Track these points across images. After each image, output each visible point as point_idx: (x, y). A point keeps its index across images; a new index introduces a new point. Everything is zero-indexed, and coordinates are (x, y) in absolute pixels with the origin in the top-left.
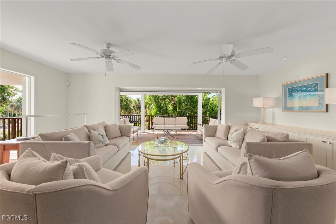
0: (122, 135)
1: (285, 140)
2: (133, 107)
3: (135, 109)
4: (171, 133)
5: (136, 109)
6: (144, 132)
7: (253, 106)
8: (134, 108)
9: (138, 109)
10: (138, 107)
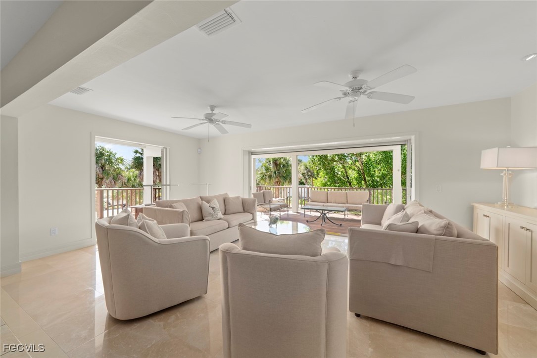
0: (244, 211)
1: (440, 232)
2: (303, 174)
3: (305, 178)
4: (330, 215)
5: (307, 177)
6: (298, 213)
7: (481, 167)
8: (303, 176)
9: (309, 177)
10: (309, 174)
